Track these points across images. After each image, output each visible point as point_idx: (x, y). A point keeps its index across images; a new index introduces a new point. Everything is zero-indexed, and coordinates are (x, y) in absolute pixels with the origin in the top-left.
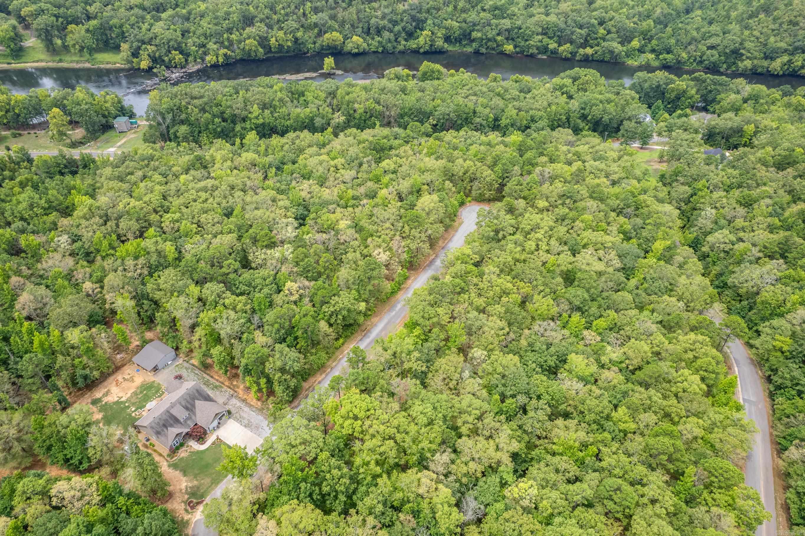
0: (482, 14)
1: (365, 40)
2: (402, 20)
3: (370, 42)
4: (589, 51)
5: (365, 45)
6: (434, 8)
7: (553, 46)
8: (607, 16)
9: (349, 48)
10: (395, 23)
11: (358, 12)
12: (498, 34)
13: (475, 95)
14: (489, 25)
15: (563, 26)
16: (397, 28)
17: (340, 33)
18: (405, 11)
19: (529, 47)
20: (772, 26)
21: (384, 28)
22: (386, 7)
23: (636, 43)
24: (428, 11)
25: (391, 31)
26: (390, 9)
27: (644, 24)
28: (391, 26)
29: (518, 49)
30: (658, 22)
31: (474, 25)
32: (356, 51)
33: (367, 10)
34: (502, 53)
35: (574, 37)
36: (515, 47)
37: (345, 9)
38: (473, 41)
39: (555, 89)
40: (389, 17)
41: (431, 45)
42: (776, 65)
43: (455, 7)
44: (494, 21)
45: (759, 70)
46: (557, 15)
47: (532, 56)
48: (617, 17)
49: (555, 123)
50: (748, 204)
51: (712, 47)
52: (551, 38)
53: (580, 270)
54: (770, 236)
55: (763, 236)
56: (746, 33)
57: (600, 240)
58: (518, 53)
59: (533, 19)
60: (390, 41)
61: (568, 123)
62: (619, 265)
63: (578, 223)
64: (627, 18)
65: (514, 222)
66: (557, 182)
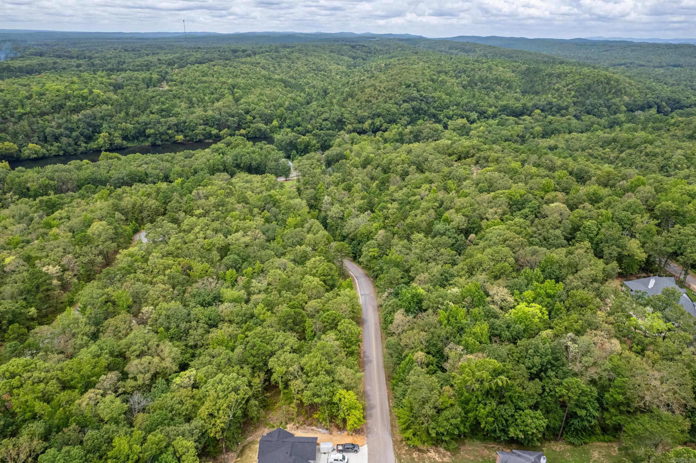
0: (152, 116)
1: (43, 147)
2: (78, 127)
3: (49, 148)
4: (243, 131)
5: (44, 151)
6: (108, 116)
7: (215, 132)
8: (250, 108)
9: (26, 155)
10: (72, 130)
11: (30, 125)
12: (169, 129)
13: (147, 163)
14: (159, 122)
15: (218, 117)
16: (74, 134)
17: (14, 143)
18: (79, 120)
19: (196, 135)
20: (357, 104)
21: (61, 135)
22: (59, 118)
23: (275, 123)
24: (102, 118)
25: (68, 137)
26: (64, 119)
27: (278, 111)
28: (68, 132)
29: (188, 138)
30: (287, 109)
31: (146, 124)
32: (35, 156)
33: (40, 121)
34: (175, 143)
35: (229, 123)
36: (185, 136)
37: (15, 123)
38: (149, 136)
39: (213, 152)
40: (64, 126)
41: (111, 144)
42: (366, 125)
43: (127, 114)
44: (162, 120)
45: (358, 129)
46: (213, 110)
47: (200, 141)
48: (257, 107)
49: (213, 171)
50: (349, 189)
51: (326, 120)
52: (212, 127)
53: (233, 244)
54: (363, 201)
55: (359, 202)
56: (343, 109)
57: (247, 225)
58: (188, 141)
59: (194, 115)
60: (70, 145)
61: (225, 170)
62: (263, 237)
63: (228, 218)
64: (266, 108)
65: (176, 226)
66: (211, 198)
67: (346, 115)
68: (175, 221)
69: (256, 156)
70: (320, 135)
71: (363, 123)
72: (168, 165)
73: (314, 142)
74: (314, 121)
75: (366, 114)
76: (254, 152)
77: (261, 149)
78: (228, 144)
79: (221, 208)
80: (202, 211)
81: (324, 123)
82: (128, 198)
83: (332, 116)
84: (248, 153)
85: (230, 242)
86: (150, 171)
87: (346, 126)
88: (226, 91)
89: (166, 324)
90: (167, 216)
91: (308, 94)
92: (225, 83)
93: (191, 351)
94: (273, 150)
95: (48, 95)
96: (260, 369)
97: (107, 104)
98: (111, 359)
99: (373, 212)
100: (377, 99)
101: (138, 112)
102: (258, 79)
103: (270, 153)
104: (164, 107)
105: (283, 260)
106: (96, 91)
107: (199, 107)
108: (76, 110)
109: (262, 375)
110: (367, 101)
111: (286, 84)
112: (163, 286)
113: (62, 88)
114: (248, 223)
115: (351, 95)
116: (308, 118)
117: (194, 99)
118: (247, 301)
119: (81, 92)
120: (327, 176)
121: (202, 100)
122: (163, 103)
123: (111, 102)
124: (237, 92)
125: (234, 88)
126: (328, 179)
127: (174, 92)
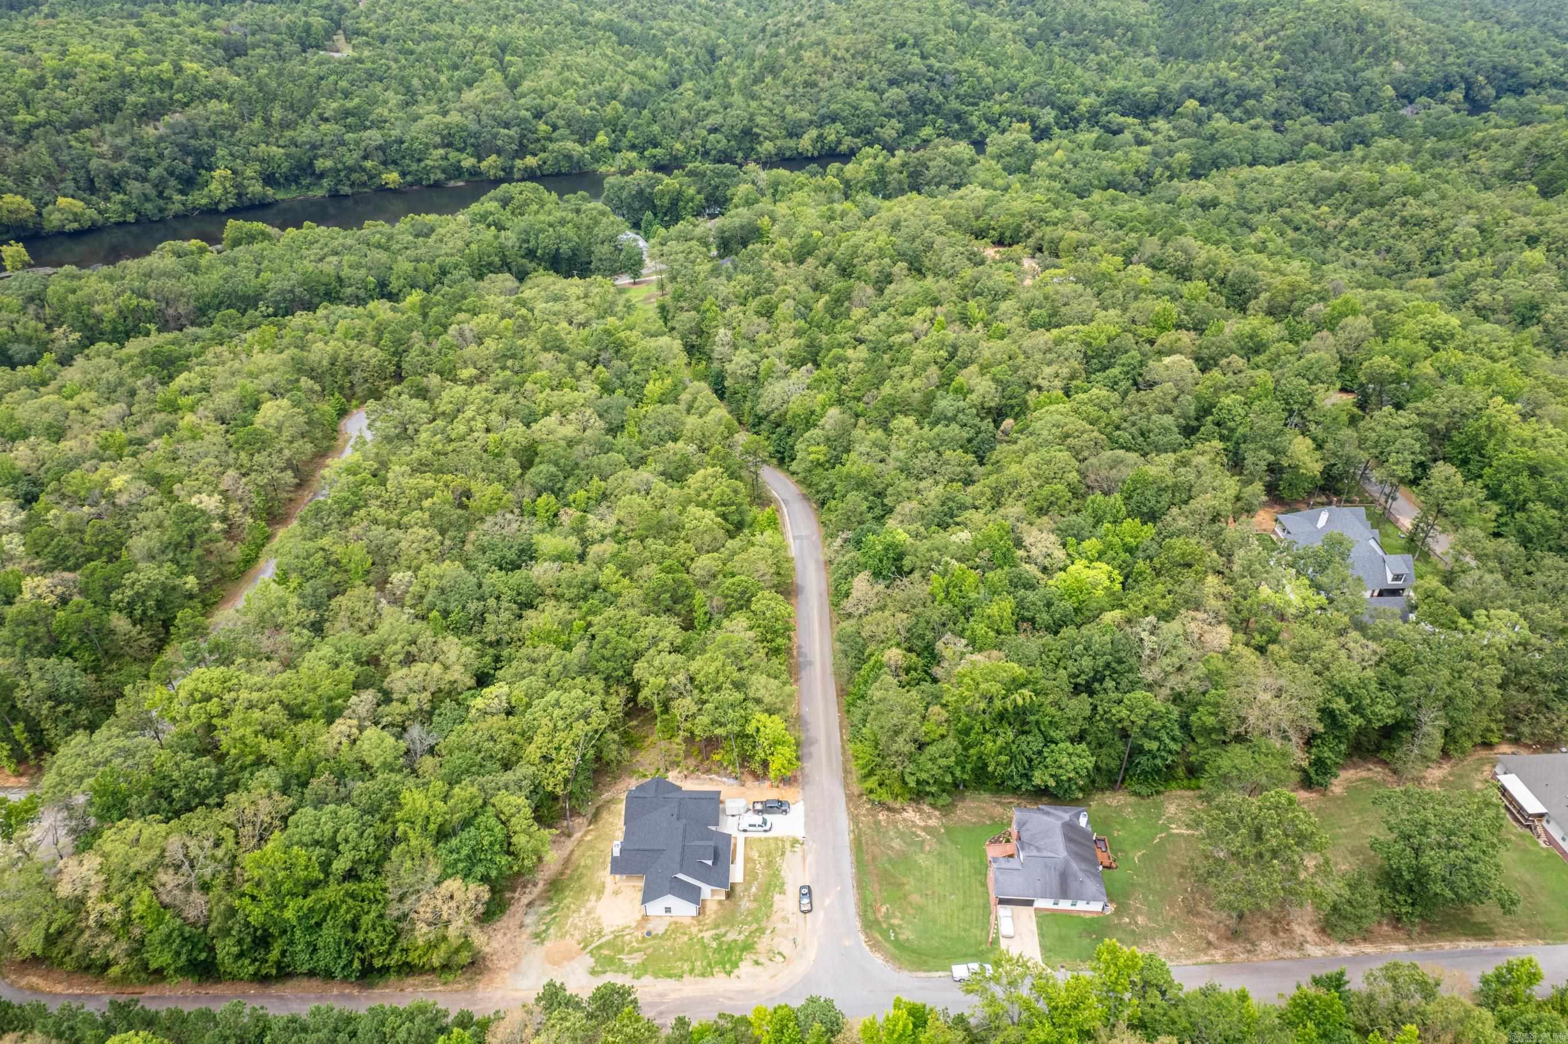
0: (324, 127)
1: (88, 203)
2: (161, 156)
3: (102, 205)
4: (531, 161)
5: (91, 213)
6: (224, 128)
7: (468, 162)
8: (545, 104)
9: (56, 223)
10: (148, 163)
11: (54, 150)
12: (365, 157)
13: (336, 253)
14: (343, 143)
15: (474, 127)
16: (154, 173)
17: (24, 196)
18: (161, 139)
19: (428, 171)
20: (784, 92)
21: (125, 174)
22: (115, 135)
23: (602, 139)
24: (212, 133)
25: (145, 180)
26: (128, 138)
27: (608, 109)
28: (139, 169)
29: (409, 178)
30: (628, 103)
31: (314, 147)
32: (76, 225)
33: (73, 143)
34: (383, 189)
35: (499, 143)
36: (403, 174)
37: (18, 148)
38: (322, 175)
39: (474, 222)
40: (128, 154)
41: (239, 196)
42: (806, 143)
43: (267, 122)
44: (350, 137)
45: (788, 154)
46: (461, 111)
47: (437, 185)
48: (561, 102)
49: (481, 270)
50: (768, 312)
51: (714, 130)
52: (461, 150)
53: (541, 442)
54: (797, 342)
55: (789, 344)
56: (754, 104)
57: (565, 399)
58: (411, 184)
59: (421, 124)
60: (147, 198)
61: (505, 266)
62: (600, 424)
63: (528, 386)
64: (579, 103)
65: (426, 405)
66: (488, 341)
67: (760, 120)
68: (422, 393)
69: (568, 231)
70: (704, 175)
71: (799, 136)
72: (382, 256)
73: (692, 191)
74: (688, 133)
75: (804, 115)
76: (563, 222)
77: (578, 211)
78: (505, 202)
79: (510, 363)
80: (474, 372)
81: (712, 137)
82: (320, 345)
83: (729, 121)
84: (551, 225)
85: (537, 436)
86: (346, 272)
87: (760, 143)
88: (488, 61)
89: (441, 604)
90: (405, 383)
91: (674, 63)
92: (481, 38)
93: (491, 651)
94: (603, 214)
95: (81, 77)
96: (619, 681)
97: (217, 97)
98: (358, 668)
99: (817, 365)
100: (830, 78)
101: (291, 116)
102: (558, 24)
103: (597, 223)
104: (350, 104)
105: (644, 474)
106: (191, 67)
107: (429, 101)
108: (150, 113)
109: (623, 691)
110: (807, 84)
111: (623, 37)
112: (423, 532)
113: (107, 57)
114: (568, 395)
115: (772, 68)
116: (676, 125)
117: (415, 82)
118: (582, 557)
119: (156, 69)
120: (723, 279)
121: (433, 85)
122: (347, 95)
123: (227, 93)
124: (511, 64)
125: (503, 50)
126: (724, 288)
127: (369, 65)
